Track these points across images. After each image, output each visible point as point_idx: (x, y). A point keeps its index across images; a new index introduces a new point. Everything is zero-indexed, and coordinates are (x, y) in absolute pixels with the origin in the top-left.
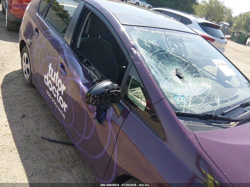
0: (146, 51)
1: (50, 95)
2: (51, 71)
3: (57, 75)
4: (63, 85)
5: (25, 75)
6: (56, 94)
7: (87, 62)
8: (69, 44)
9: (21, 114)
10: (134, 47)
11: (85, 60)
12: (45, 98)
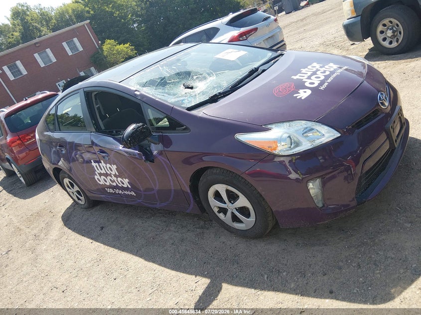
0: (149, 88)
1: (111, 191)
2: (96, 166)
3: (103, 164)
4: (112, 165)
5: (80, 202)
6: (114, 181)
7: (116, 132)
8: (94, 130)
9: (99, 229)
10: (136, 91)
11: (114, 131)
12: (110, 200)
